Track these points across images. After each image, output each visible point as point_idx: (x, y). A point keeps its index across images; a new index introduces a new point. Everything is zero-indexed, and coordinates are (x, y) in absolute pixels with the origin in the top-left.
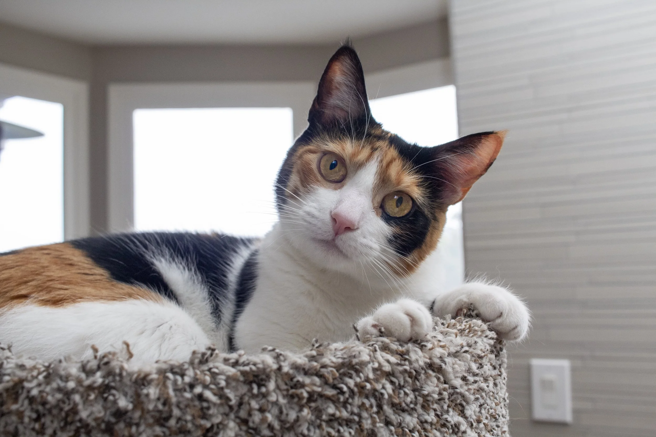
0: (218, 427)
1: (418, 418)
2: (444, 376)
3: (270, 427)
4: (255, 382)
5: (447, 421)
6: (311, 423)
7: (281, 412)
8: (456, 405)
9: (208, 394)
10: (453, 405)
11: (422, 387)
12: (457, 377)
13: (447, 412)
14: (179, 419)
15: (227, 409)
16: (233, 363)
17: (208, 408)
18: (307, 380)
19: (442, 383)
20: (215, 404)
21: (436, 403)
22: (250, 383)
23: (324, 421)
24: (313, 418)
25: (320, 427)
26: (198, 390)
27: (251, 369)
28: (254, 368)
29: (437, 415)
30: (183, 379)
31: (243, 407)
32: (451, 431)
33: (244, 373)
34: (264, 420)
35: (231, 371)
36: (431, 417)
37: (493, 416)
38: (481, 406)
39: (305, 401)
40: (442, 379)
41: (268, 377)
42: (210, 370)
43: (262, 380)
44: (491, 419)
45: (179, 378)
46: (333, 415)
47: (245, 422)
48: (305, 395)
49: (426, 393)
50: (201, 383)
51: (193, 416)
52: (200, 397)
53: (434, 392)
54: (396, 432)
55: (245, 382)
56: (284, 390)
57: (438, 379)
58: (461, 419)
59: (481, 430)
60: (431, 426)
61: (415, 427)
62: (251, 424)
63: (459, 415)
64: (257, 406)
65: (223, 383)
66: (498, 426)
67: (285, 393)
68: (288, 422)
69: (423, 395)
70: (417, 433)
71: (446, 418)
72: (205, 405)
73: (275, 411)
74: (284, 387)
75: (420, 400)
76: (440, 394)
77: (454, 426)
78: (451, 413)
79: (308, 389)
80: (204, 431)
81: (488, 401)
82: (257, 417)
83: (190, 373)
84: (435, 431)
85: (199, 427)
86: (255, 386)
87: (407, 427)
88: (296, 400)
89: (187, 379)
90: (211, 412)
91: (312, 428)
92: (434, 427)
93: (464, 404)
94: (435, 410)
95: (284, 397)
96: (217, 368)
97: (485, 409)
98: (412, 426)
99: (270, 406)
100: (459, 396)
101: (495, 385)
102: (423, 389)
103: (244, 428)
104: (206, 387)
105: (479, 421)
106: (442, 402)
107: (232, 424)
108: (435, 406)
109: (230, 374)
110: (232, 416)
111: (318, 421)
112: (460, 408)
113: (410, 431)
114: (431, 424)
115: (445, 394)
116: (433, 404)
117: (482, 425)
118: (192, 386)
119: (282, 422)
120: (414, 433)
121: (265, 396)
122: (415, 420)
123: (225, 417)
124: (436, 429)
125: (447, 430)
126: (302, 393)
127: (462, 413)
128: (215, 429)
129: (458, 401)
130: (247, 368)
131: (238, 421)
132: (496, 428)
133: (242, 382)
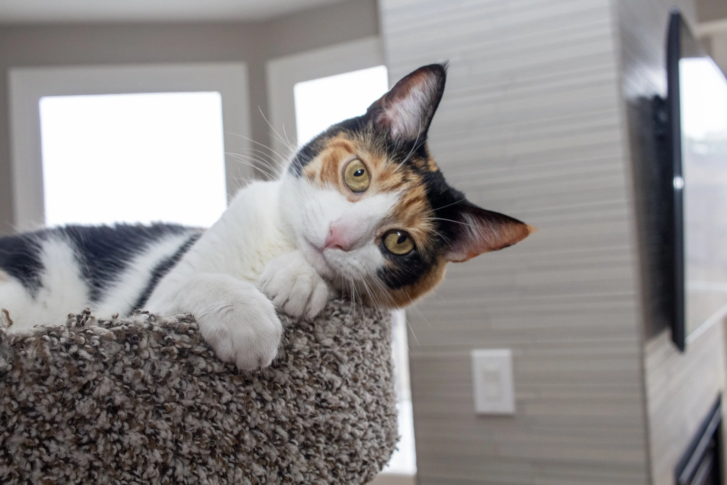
0: (94, 384)
1: (290, 374)
2: (315, 336)
3: (144, 381)
4: (127, 341)
5: (320, 378)
6: (183, 378)
7: (153, 368)
8: (329, 363)
9: (83, 353)
10: (327, 363)
11: (292, 345)
12: (329, 337)
13: (320, 369)
14: (57, 377)
15: (102, 366)
16: (106, 325)
17: (84, 366)
18: (177, 338)
19: (313, 342)
20: (90, 362)
21: (309, 361)
22: (124, 342)
23: (195, 376)
24: (185, 373)
25: (191, 381)
26: (74, 349)
27: (123, 328)
28: (126, 328)
29: (309, 372)
30: (59, 340)
31: (117, 364)
32: (324, 388)
33: (117, 333)
34: (137, 375)
35: (105, 331)
36: (303, 373)
37: (372, 376)
38: (357, 366)
39: (175, 357)
40: (313, 338)
41: (141, 336)
42: (85, 332)
43: (134, 338)
44: (369, 379)
45: (55, 340)
46: (204, 370)
47: (120, 378)
48: (176, 351)
49: (295, 350)
50: (76, 343)
51: (70, 373)
52: (76, 356)
53: (305, 350)
54: (268, 386)
55: (117, 341)
56: (156, 348)
57: (309, 338)
58: (334, 377)
59: (359, 388)
60: (304, 382)
61: (286, 383)
62: (125, 379)
63: (333, 373)
64: (130, 363)
65: (97, 343)
66: (379, 387)
67: (157, 350)
68: (161, 377)
69: (294, 352)
70: (289, 388)
71: (319, 375)
72: (81, 362)
73: (148, 366)
74: (156, 345)
75: (291, 357)
76: (311, 352)
77: (328, 383)
78: (324, 369)
79: (178, 346)
80: (81, 387)
81: (367, 362)
82: (130, 373)
83: (66, 334)
84: (307, 387)
85: (75, 383)
86: (128, 345)
87: (278, 381)
88: (167, 357)
89: (63, 340)
90: (86, 369)
91: (184, 382)
92: (306, 383)
93: (338, 363)
94: (307, 368)
95: (156, 354)
96: (92, 330)
97: (363, 369)
98: (283, 382)
99: (143, 362)
100: (332, 356)
101: (375, 347)
102: (293, 347)
103: (119, 384)
104: (82, 346)
105: (355, 380)
106: (314, 359)
107: (107, 380)
108: (308, 363)
109: (103, 334)
110: (107, 372)
111: (190, 376)
112: (335, 367)
113: (282, 386)
114: (303, 380)
115: (318, 353)
116: (304, 362)
117: (359, 384)
118: (68, 346)
119: (155, 378)
120: (286, 388)
121: (137, 353)
122: (287, 376)
123: (100, 373)
124: (309, 385)
125: (320, 386)
126: (173, 350)
127: (337, 371)
128: (92, 385)
129: (331, 360)
130: (119, 328)
131: (113, 377)
132: (377, 389)
133: (115, 340)
